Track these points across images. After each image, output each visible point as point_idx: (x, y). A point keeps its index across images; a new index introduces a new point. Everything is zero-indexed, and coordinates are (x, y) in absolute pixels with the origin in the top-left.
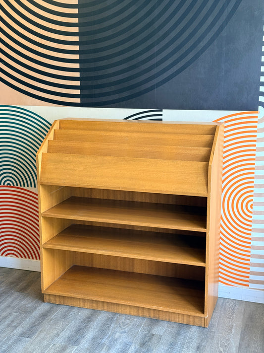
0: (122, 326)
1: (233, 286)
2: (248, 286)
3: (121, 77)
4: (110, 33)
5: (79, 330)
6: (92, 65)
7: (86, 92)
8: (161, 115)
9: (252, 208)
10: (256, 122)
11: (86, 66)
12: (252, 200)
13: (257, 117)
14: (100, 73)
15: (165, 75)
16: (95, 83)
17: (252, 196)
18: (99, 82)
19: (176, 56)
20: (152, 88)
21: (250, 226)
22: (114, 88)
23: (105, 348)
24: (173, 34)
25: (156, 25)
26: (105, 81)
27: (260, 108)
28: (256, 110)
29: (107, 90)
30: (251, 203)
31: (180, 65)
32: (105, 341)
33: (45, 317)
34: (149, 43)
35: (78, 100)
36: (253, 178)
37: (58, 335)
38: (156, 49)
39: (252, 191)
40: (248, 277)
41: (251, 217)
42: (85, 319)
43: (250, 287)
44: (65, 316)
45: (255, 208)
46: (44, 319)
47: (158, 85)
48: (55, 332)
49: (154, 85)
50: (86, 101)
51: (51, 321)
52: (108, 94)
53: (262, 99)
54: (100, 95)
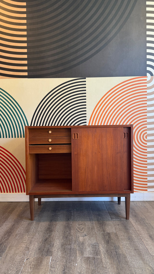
0: (80, 231)
1: (138, 192)
2: (147, 190)
4: (48, 29)
5: (46, 240)
6: (36, 50)
7: (32, 68)
8: (85, 81)
9: (146, 138)
10: (146, 83)
11: (32, 50)
12: (146, 133)
13: (146, 80)
17: (146, 130)
19: (94, 43)
20: (78, 64)
21: (146, 150)
23: (78, 253)
24: (91, 30)
25: (80, 25)
26: (45, 60)
27: (148, 74)
28: (146, 75)
29: (47, 66)
30: (146, 135)
31: (96, 49)
32: (74, 246)
33: (10, 234)
34: (75, 35)
35: (26, 74)
36: (146, 118)
37: (28, 249)
38: (80, 39)
39: (146, 127)
40: (147, 184)
41: (146, 144)
42: (47, 230)
43: (148, 191)
44: (27, 231)
45: (149, 138)
46: (9, 236)
47: (82, 62)
48: (24, 246)
49: (80, 62)
50: (32, 74)
51: (16, 236)
52: (48, 69)
53: (148, 69)
54: (42, 70)
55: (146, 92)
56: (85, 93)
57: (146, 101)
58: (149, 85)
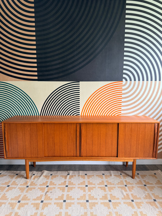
3: (58, 66)
4: (53, 44)
6: (44, 60)
7: (41, 74)
8: (79, 84)
10: (122, 86)
11: (40, 60)
13: (122, 84)
14: (48, 64)
15: (80, 66)
16: (45, 69)
18: (48, 69)
19: (85, 56)
20: (74, 71)
22: (55, 72)
24: (84, 46)
25: (76, 42)
26: (50, 68)
27: (124, 80)
28: (122, 81)
29: (51, 72)
31: (87, 61)
34: (72, 50)
35: (36, 78)
36: (121, 110)
38: (75, 53)
47: (77, 70)
50: (41, 78)
52: (52, 74)
53: (124, 76)
54: (48, 75)
55: (122, 92)
56: (79, 92)
57: (121, 98)
58: (124, 88)
